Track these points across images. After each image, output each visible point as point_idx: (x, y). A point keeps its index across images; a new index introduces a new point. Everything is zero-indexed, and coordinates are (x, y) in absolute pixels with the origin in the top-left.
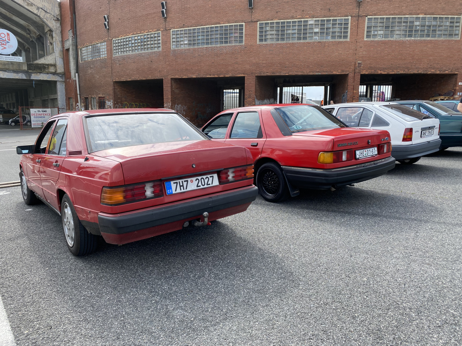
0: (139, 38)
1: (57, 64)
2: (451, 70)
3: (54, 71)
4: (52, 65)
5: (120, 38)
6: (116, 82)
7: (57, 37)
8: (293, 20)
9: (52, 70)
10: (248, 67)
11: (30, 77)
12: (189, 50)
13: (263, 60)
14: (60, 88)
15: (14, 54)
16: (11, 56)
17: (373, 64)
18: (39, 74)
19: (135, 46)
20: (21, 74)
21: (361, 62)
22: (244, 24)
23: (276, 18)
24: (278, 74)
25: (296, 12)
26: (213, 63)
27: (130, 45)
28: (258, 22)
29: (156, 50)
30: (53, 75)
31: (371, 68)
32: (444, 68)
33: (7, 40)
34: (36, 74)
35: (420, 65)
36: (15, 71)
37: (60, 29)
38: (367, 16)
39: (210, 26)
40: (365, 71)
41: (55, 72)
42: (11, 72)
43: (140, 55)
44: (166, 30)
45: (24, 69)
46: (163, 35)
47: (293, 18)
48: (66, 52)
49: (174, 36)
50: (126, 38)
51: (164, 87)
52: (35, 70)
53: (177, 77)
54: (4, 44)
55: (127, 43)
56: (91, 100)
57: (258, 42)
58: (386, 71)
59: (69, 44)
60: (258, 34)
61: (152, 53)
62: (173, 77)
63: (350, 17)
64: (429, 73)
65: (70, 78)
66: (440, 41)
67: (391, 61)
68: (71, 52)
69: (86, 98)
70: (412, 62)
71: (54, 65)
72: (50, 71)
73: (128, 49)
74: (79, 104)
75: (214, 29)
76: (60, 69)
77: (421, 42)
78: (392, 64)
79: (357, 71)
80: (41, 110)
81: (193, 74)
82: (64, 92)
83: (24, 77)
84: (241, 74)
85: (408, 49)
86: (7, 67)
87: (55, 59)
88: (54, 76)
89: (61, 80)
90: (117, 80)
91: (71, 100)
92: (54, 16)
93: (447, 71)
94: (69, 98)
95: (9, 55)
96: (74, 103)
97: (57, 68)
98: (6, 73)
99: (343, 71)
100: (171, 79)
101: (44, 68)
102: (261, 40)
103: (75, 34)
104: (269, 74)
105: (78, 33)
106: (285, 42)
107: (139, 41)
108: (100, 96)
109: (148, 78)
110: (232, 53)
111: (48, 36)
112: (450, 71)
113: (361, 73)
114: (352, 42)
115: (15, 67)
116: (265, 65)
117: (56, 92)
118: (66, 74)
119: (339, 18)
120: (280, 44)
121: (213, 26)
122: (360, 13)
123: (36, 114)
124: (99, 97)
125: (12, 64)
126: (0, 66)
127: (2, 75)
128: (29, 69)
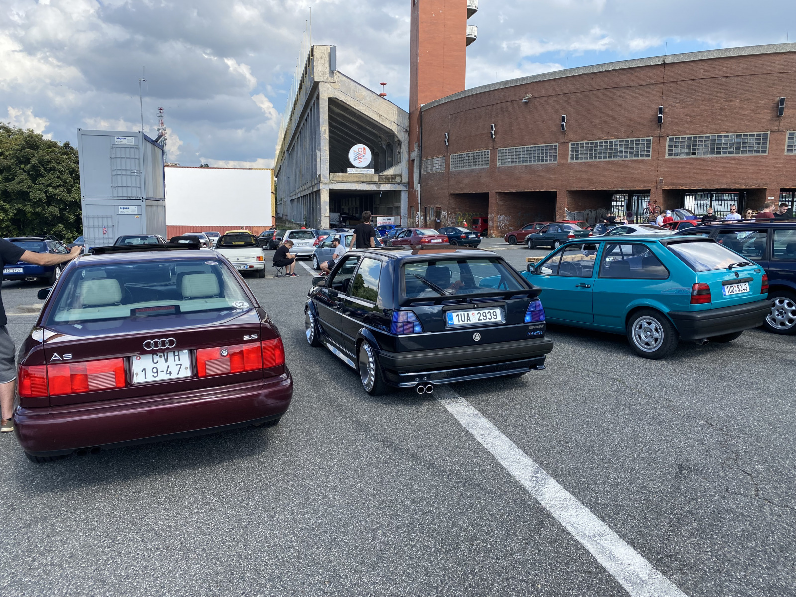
0: (472, 155)
1: (403, 174)
2: (758, 185)
4: (398, 175)
5: (457, 154)
6: (451, 194)
7: (405, 148)
8: (600, 141)
9: (398, 179)
10: (559, 182)
11: (379, 187)
12: (511, 167)
13: (573, 177)
14: (404, 197)
15: (368, 167)
16: (365, 169)
17: (675, 180)
18: (386, 184)
19: (469, 162)
20: (372, 185)
21: (662, 178)
22: (558, 144)
23: (585, 139)
24: (586, 189)
25: (603, 133)
26: (530, 178)
27: (465, 161)
28: (570, 143)
29: (485, 166)
30: (399, 184)
31: (672, 184)
32: (751, 183)
33: (363, 154)
34: (384, 184)
36: (368, 183)
37: (408, 139)
38: (668, 136)
39: (530, 146)
40: (667, 186)
41: (401, 182)
42: (364, 184)
43: (472, 170)
44: (494, 149)
45: (374, 180)
46: (491, 153)
47: (600, 139)
48: (411, 162)
49: (501, 154)
50: (462, 155)
51: (489, 200)
52: (383, 180)
53: (500, 191)
54: (360, 158)
55: (462, 159)
56: (430, 210)
57: (569, 160)
59: (415, 155)
60: (570, 153)
61: (481, 169)
62: (497, 191)
63: (651, 138)
65: (413, 187)
66: (745, 157)
67: (692, 177)
68: (416, 163)
69: (426, 208)
70: (714, 177)
71: (401, 175)
72: (396, 181)
73: (462, 164)
74: (419, 213)
75: (533, 149)
76: (405, 179)
77: (723, 158)
78: (693, 180)
79: (659, 186)
80: (386, 218)
81: (514, 188)
82: (407, 201)
83: (375, 188)
84: (554, 188)
85: (710, 165)
86: (361, 179)
87: (402, 169)
88: (399, 186)
89: (406, 189)
90: (452, 192)
91: (413, 209)
92: (404, 128)
93: (754, 185)
94: (411, 207)
95: (364, 168)
96: (415, 213)
97: (403, 178)
98: (360, 185)
99: (645, 187)
100: (496, 192)
101: (391, 178)
102: (572, 159)
103: (421, 146)
104: (577, 189)
105: (423, 146)
106: (592, 160)
107: (472, 158)
108: (437, 206)
109: (477, 192)
110: (548, 170)
111: (397, 145)
113: (663, 189)
114: (654, 160)
115: (368, 179)
116: (575, 181)
117: (400, 202)
118: (410, 184)
119: (642, 139)
120: (588, 162)
121: (532, 146)
122: (661, 134)
124: (437, 208)
125: (366, 176)
126: (356, 179)
127: (357, 187)
128: (379, 180)
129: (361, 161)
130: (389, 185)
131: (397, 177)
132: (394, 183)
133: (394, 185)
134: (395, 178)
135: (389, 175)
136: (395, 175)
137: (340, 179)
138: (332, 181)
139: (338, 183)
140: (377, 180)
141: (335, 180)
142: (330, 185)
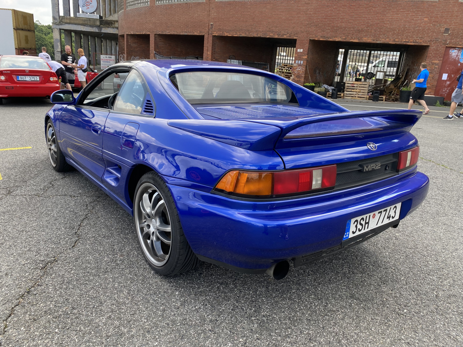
2: (290, 35)
9: (116, 25)
10: (151, 25)
11: (101, 31)
13: (158, 20)
17: (222, 26)
18: (107, 28)
20: (95, 28)
21: (212, 23)
26: (138, 22)
31: (219, 30)
32: (283, 32)
33: (90, 2)
34: (105, 28)
35: (259, 28)
36: (91, 26)
40: (215, 32)
45: (97, 24)
52: (105, 25)
54: (88, 5)
58: (231, 33)
64: (267, 37)
67: (235, 23)
70: (252, 24)
78: (235, 26)
79: (210, 32)
80: (108, 56)
83: (97, 31)
86: (86, 22)
93: (286, 35)
98: (86, 27)
101: (112, 23)
112: (288, 35)
113: (213, 35)
115: (92, 23)
116: (158, 25)
123: (104, 60)
125: (89, 20)
126: (81, 22)
127: (82, 28)
128: (101, 24)
129: (89, 8)
130: (109, 29)
131: (116, 23)
132: (113, 28)
133: (113, 29)
134: (114, 23)
135: (109, 21)
136: (114, 21)
137: (68, 21)
138: (61, 23)
139: (67, 25)
140: (99, 24)
141: (64, 21)
142: (60, 26)
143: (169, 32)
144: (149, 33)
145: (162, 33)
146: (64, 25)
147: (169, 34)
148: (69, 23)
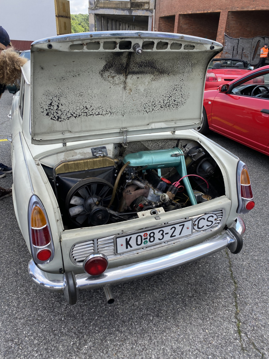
1: (150, 2)
3: (148, 8)
9: (146, 7)
11: (131, 13)
14: (150, 22)
18: (137, 10)
20: (126, 11)
30: (147, 11)
34: (135, 11)
36: (123, 9)
42: (120, 10)
45: (128, 7)
52: (135, 7)
62: (180, 13)
71: (148, 3)
72: (145, 8)
76: (152, 6)
81: (190, 9)
83: (128, 14)
86: (118, 6)
97: (150, 5)
98: (118, 11)
101: (142, 5)
115: (123, 6)
125: (121, 3)
126: (114, 6)
127: (115, 12)
128: (131, 7)
130: (139, 11)
131: (145, 4)
132: (143, 10)
133: (143, 12)
135: (139, 2)
136: (144, 3)
137: (102, 6)
138: (96, 8)
139: (101, 9)
140: (130, 7)
141: (99, 6)
142: (95, 10)
143: (254, 7)
144: (219, 11)
145: (242, 10)
146: (99, 10)
147: (254, 9)
148: (103, 8)
